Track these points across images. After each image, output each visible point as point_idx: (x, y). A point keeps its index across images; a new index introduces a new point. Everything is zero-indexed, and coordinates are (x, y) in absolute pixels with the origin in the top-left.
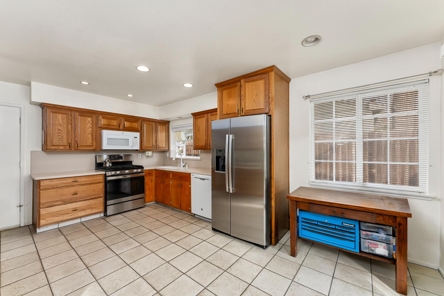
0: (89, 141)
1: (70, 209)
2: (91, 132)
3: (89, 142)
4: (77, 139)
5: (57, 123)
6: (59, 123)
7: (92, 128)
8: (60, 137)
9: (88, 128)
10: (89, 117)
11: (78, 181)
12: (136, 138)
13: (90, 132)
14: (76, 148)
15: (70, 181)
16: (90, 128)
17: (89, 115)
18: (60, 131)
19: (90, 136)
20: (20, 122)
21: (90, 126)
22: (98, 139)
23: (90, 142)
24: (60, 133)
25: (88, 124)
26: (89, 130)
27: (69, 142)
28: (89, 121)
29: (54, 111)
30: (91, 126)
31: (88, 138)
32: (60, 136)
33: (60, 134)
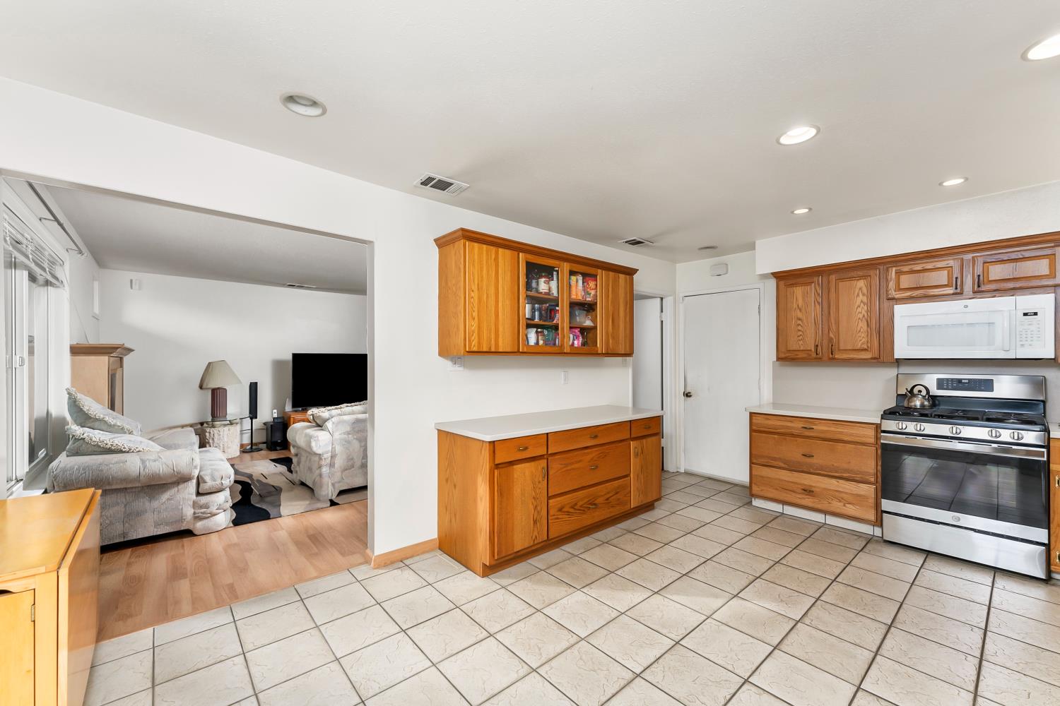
0: (860, 339)
1: (800, 484)
2: (866, 315)
3: (861, 340)
4: (831, 335)
5: (795, 306)
6: (798, 306)
7: (870, 304)
8: (801, 333)
9: (859, 306)
10: (861, 278)
11: (813, 429)
12: (1036, 314)
13: (864, 316)
14: (831, 356)
15: (800, 425)
16: (862, 305)
17: (860, 273)
18: (799, 322)
19: (863, 325)
20: (759, 312)
21: (862, 301)
22: (883, 332)
23: (864, 340)
24: (799, 325)
25: (858, 295)
26: (859, 310)
27: (817, 343)
28: (860, 289)
29: (791, 282)
30: (865, 299)
31: (859, 329)
32: (799, 330)
33: (800, 328)
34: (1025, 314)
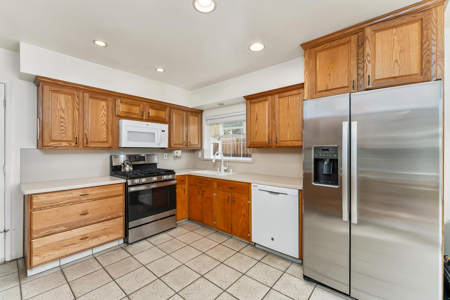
0: (103, 135)
1: (77, 237)
2: (106, 122)
3: (103, 137)
4: (86, 132)
5: (59, 107)
6: (61, 108)
7: (108, 116)
8: (63, 128)
9: (102, 116)
10: (103, 100)
11: (88, 194)
12: (164, 131)
13: (105, 122)
14: (85, 145)
15: (77, 194)
16: (104, 116)
17: (103, 97)
18: (63, 120)
19: (104, 127)
20: (5, 105)
21: (104, 114)
22: (115, 132)
23: (105, 136)
24: (62, 122)
25: (102, 110)
26: (102, 118)
27: (76, 137)
28: (103, 106)
29: (55, 89)
30: (105, 113)
31: (102, 131)
32: (62, 126)
33: (62, 124)
34: (162, 131)
